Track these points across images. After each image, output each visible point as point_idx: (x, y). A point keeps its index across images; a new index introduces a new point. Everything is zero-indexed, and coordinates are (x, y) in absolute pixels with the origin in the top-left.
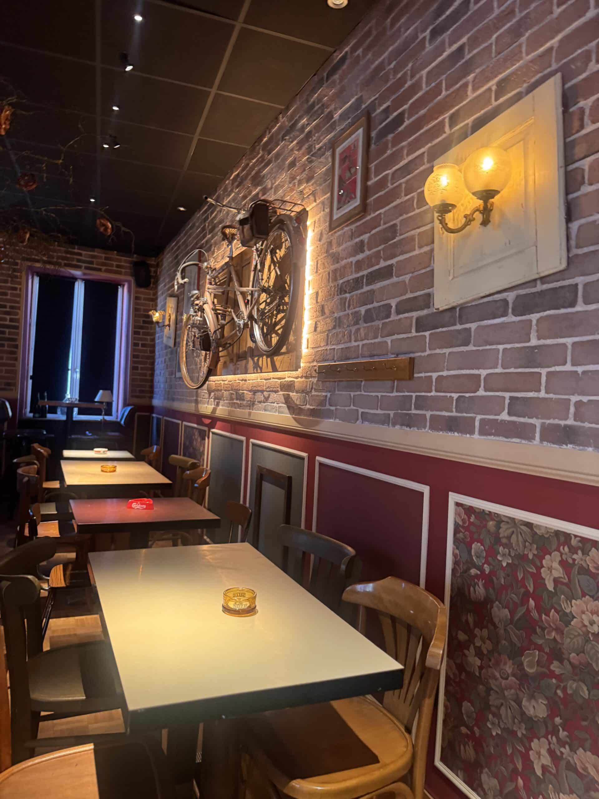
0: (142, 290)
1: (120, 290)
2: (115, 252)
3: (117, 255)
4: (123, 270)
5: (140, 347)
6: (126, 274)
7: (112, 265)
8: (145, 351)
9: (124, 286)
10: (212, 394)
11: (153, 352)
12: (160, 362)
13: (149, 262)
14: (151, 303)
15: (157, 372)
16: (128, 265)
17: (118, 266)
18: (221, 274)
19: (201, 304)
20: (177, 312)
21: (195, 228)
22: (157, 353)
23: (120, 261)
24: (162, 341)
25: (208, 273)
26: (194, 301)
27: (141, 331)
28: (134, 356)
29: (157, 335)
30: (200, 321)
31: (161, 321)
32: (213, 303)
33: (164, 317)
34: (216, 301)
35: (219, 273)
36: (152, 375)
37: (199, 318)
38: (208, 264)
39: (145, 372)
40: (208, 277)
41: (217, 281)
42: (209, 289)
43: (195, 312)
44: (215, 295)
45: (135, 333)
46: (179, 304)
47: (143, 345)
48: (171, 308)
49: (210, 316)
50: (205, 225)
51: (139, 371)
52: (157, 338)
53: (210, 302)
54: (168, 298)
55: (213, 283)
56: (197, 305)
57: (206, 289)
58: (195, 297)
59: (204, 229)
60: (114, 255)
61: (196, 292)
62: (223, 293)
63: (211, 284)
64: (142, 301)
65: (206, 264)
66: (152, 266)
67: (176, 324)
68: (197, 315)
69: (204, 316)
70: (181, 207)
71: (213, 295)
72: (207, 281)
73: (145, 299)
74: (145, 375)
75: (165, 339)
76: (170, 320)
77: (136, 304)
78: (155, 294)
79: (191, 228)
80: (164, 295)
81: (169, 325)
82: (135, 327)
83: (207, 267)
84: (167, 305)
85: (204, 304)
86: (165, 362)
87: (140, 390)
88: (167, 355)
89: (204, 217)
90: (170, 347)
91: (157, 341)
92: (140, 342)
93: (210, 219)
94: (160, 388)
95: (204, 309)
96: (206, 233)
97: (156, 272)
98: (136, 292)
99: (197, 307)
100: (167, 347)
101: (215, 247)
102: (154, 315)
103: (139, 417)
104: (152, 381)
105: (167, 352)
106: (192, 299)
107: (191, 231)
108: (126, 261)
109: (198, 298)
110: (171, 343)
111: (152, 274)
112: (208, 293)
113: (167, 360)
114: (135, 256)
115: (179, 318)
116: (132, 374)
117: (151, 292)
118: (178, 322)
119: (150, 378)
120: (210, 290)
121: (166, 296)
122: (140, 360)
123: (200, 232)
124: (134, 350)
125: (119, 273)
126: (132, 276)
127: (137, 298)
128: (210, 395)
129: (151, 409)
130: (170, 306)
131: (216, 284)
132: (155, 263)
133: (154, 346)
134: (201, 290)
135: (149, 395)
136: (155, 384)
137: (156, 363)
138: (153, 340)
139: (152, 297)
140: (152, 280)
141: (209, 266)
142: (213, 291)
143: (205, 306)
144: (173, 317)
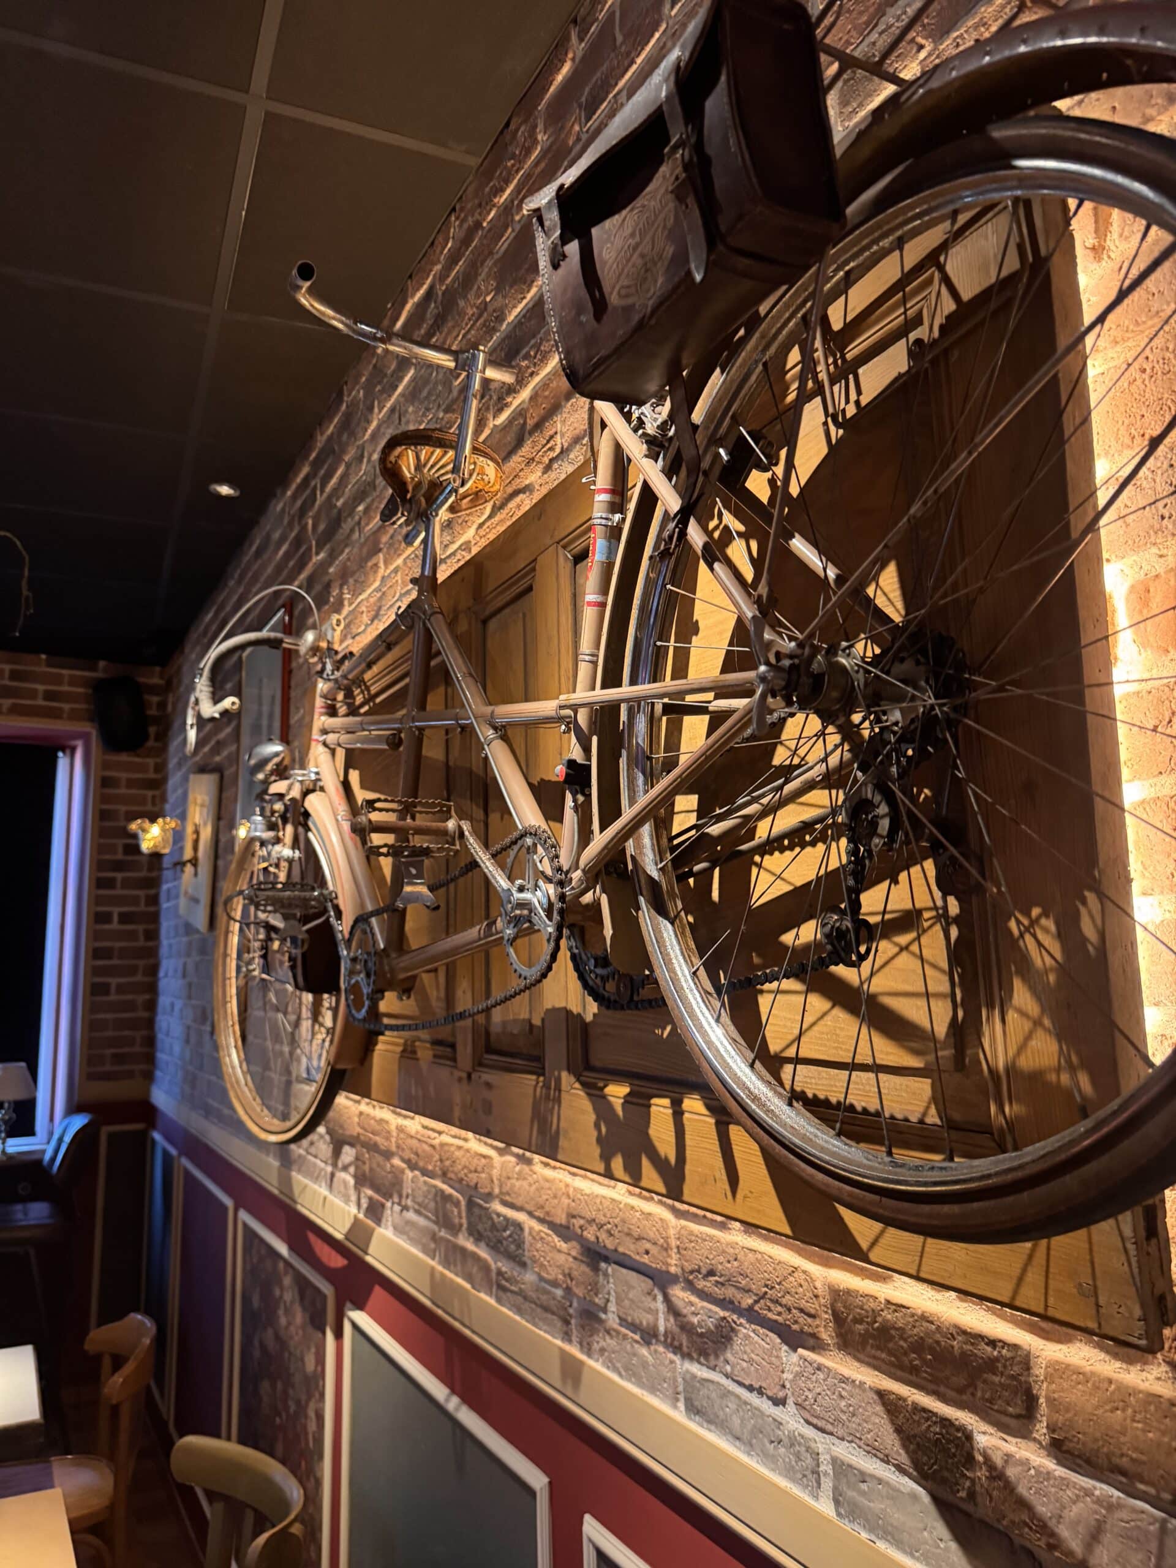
0: (124, 757)
1: (63, 762)
2: (44, 656)
3: (49, 665)
4: (66, 707)
5: (115, 925)
6: (74, 716)
7: (33, 694)
8: (132, 936)
9: (73, 750)
10: (348, 1154)
11: (153, 935)
12: (170, 973)
13: (142, 680)
14: (150, 793)
15: (164, 1001)
16: (81, 690)
17: (49, 696)
18: (375, 669)
19: (296, 793)
20: (218, 818)
21: (272, 548)
22: (165, 942)
23: (58, 680)
24: (176, 907)
25: (321, 673)
26: (266, 783)
27: (119, 876)
28: (97, 953)
29: (165, 887)
30: (290, 861)
31: (166, 851)
32: (346, 785)
33: (178, 836)
34: (354, 776)
35: (369, 666)
36: (151, 1006)
37: (287, 852)
38: (319, 638)
39: (130, 997)
40: (322, 686)
41: (359, 699)
42: (325, 732)
43: (272, 827)
44: (349, 753)
45: (100, 883)
46: (224, 795)
47: (125, 918)
48: (202, 806)
49: (335, 839)
50: (304, 528)
51: (113, 997)
52: (163, 897)
53: (331, 782)
54: (192, 777)
55: (343, 710)
56: (280, 796)
57: (316, 735)
58: (269, 767)
59: (298, 542)
60: (40, 664)
61: (277, 748)
62: (395, 742)
63: (332, 711)
64: (123, 791)
65: (310, 637)
66: (153, 690)
67: (216, 857)
68: (278, 841)
69: (308, 842)
70: (221, 482)
71: (341, 754)
72: (319, 702)
73: (130, 784)
74: (130, 1006)
75: (183, 902)
76: (196, 842)
77: (104, 799)
78: (161, 768)
79: (258, 554)
80: (184, 770)
81: (194, 862)
82: (100, 865)
83: (315, 650)
84: (191, 797)
85: (306, 793)
86: (184, 976)
87: (115, 1056)
88: (188, 955)
89: (299, 503)
90: (197, 931)
91: (165, 905)
92: (116, 911)
93: (320, 499)
94: (171, 1054)
95: (307, 815)
96: (310, 548)
97: (162, 705)
98: (106, 765)
99: (278, 806)
100: (189, 929)
101: (341, 587)
102: (144, 830)
103: (111, 1136)
104: (150, 1023)
105: (190, 943)
106: (261, 776)
107: (259, 562)
108: (73, 682)
109: (281, 772)
110: (200, 920)
111: (153, 712)
112: (321, 749)
113: (190, 968)
114: (102, 664)
115: (223, 839)
116: (92, 1008)
117: (151, 762)
118: (220, 851)
119: (145, 1014)
120: (331, 738)
121: (189, 772)
122: (115, 962)
123: (288, 556)
124: (95, 935)
125: (54, 714)
126: (91, 720)
127: (106, 782)
128: (337, 1153)
129: (148, 1113)
130: (199, 801)
131: (353, 711)
132: (161, 682)
133: (154, 918)
134: (296, 744)
135: (143, 1067)
136: (160, 1036)
137: (161, 974)
138: (154, 900)
139: (152, 775)
140: (152, 730)
141: (324, 645)
142: (344, 738)
143: (313, 802)
144: (206, 833)
